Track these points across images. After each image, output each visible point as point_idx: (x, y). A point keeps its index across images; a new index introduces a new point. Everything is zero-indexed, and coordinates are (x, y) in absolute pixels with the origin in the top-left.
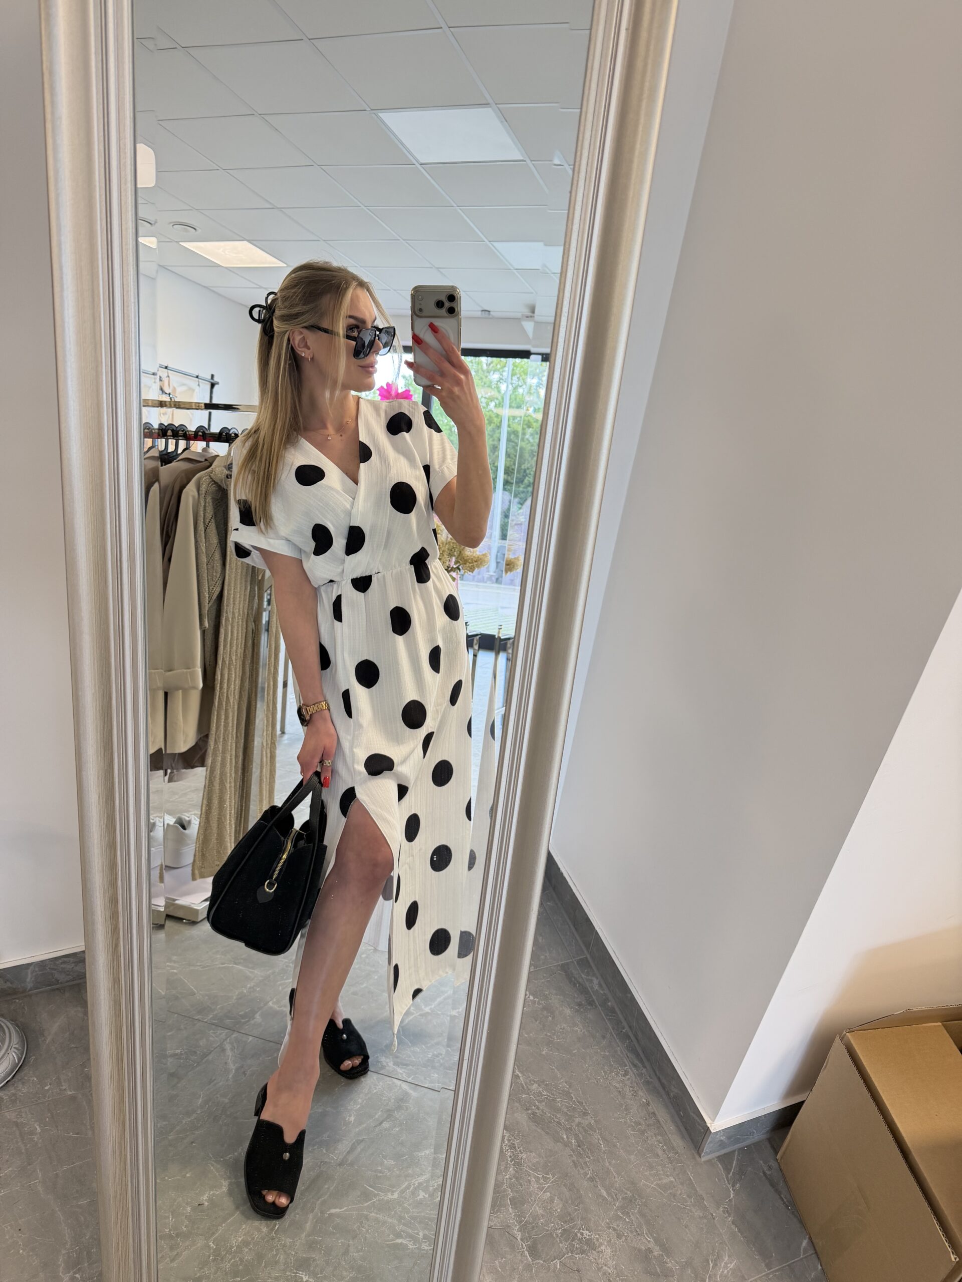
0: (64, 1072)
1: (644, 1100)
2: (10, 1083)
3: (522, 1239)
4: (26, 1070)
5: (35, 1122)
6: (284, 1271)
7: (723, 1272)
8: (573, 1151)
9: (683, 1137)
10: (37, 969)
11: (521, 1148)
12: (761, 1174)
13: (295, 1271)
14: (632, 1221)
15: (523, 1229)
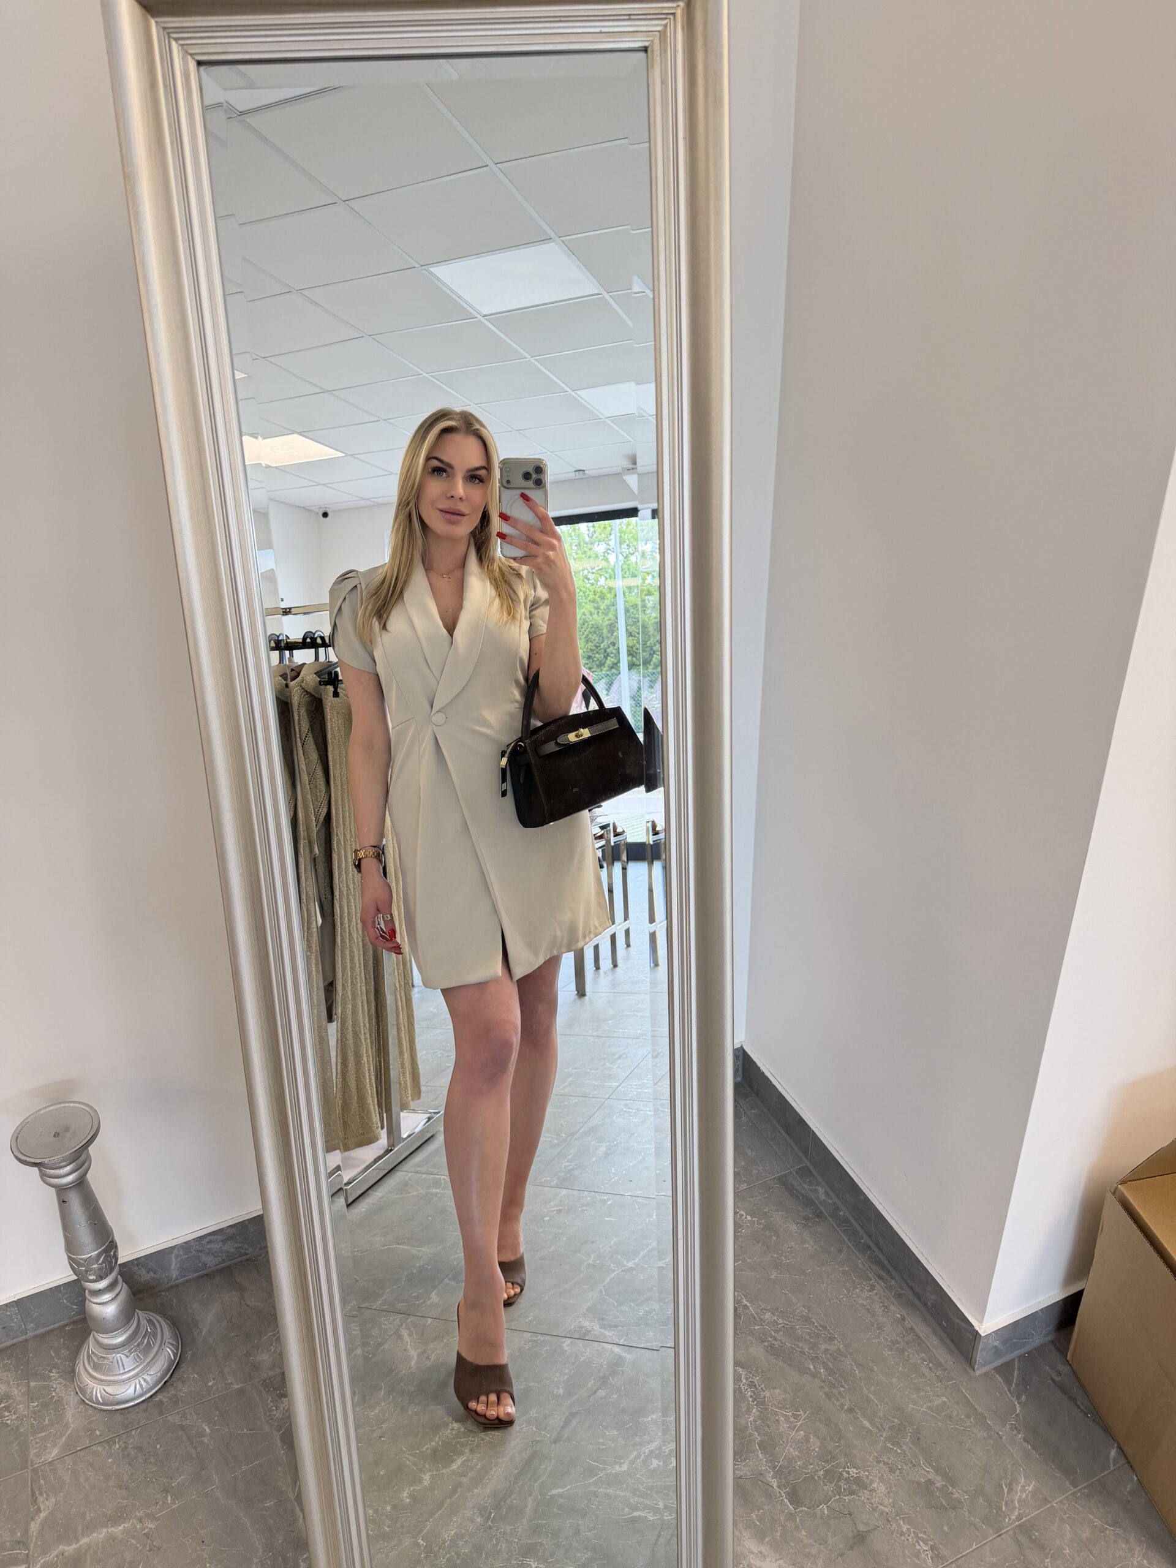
0: (227, 1364)
1: (898, 1316)
2: (167, 1384)
3: (779, 1487)
4: (184, 1367)
5: (202, 1422)
6: (509, 1560)
7: (1020, 1496)
8: (824, 1381)
9: (951, 1351)
10: (181, 1253)
11: (763, 1386)
12: (1050, 1382)
13: (521, 1559)
14: (904, 1451)
15: (778, 1474)
